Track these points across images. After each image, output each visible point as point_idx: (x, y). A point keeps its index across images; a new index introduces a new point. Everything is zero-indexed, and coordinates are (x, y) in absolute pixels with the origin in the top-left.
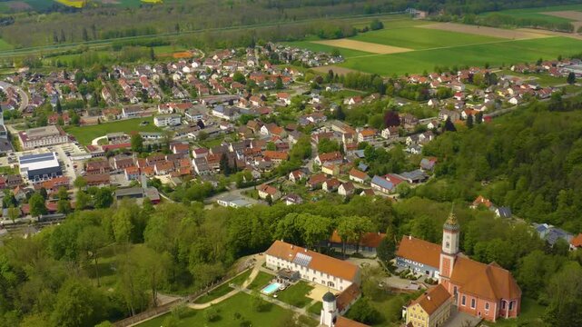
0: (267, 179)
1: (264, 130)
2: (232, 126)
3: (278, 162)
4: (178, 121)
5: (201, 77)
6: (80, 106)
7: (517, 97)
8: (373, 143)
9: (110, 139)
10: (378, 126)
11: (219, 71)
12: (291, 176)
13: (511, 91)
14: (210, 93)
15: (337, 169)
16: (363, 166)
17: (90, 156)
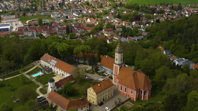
0: (82, 37)
1: (89, 20)
2: (78, 18)
3: (89, 31)
4: (59, 16)
5: (75, 3)
6: (28, 10)
7: (188, 14)
8: (128, 26)
9: (33, 21)
10: (132, 21)
11: (82, 2)
12: (91, 36)
13: (187, 12)
14: (76, 8)
15: (110, 35)
16: (120, 34)
17: (23, 26)
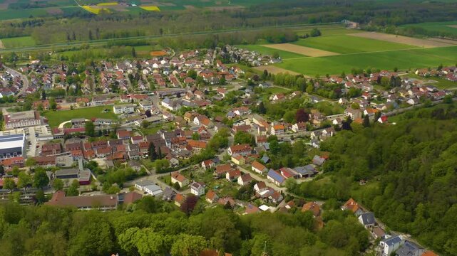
0: (184, 166)
1: (196, 120)
2: (172, 115)
3: (198, 151)
4: (132, 110)
5: (164, 73)
6: (60, 95)
7: (415, 98)
8: (283, 136)
9: (73, 124)
10: (290, 121)
11: (180, 68)
12: (203, 164)
13: (410, 93)
14: (166, 86)
15: (243, 160)
16: (265, 159)
17: (52, 138)
